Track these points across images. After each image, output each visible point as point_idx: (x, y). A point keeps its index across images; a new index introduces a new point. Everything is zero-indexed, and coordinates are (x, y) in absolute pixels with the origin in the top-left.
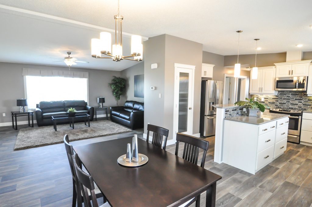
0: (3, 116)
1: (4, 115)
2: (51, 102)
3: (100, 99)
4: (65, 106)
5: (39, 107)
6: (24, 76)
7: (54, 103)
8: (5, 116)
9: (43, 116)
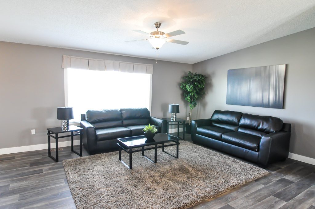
0: (32, 134)
1: (33, 132)
2: (104, 112)
3: (173, 106)
4: (122, 117)
5: (86, 119)
6: (65, 69)
7: (108, 112)
8: (34, 134)
9: (96, 136)
